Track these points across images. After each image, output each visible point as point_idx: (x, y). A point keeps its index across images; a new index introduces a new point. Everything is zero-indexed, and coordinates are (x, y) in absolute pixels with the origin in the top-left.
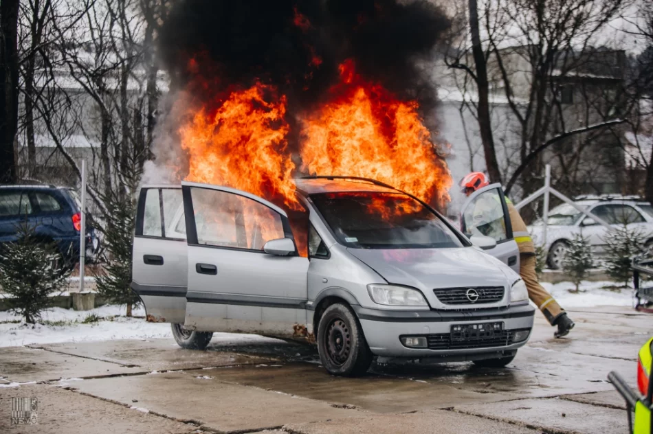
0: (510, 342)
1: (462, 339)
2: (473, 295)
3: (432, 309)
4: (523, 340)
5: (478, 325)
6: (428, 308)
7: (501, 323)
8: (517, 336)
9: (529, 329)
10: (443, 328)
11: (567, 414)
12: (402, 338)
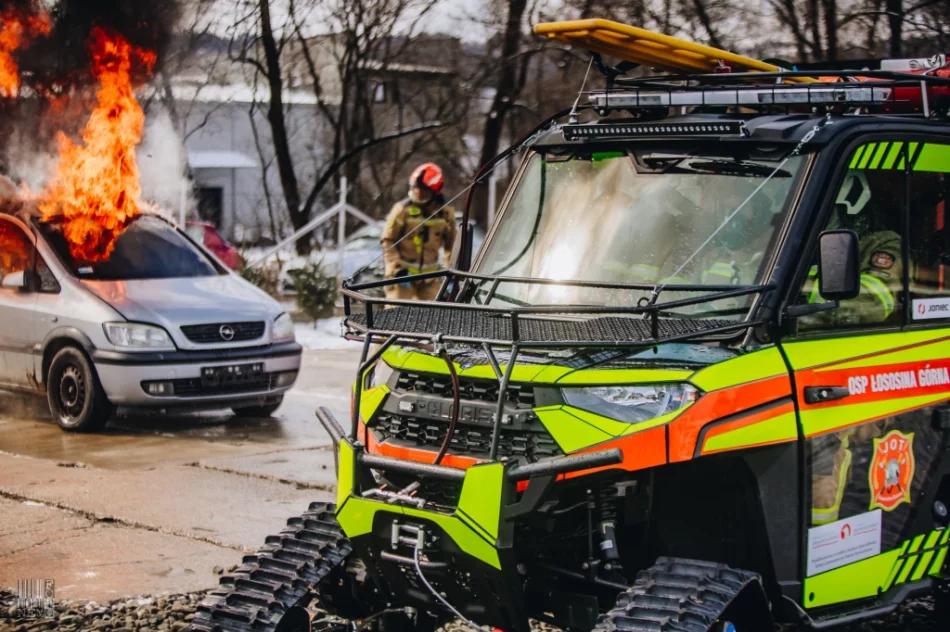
0: (274, 385)
1: (214, 384)
2: (227, 332)
3: (179, 350)
4: (290, 383)
5: (234, 367)
6: (174, 349)
7: (261, 365)
8: (281, 379)
9: (296, 371)
10: (192, 371)
11: (327, 465)
12: (145, 384)
